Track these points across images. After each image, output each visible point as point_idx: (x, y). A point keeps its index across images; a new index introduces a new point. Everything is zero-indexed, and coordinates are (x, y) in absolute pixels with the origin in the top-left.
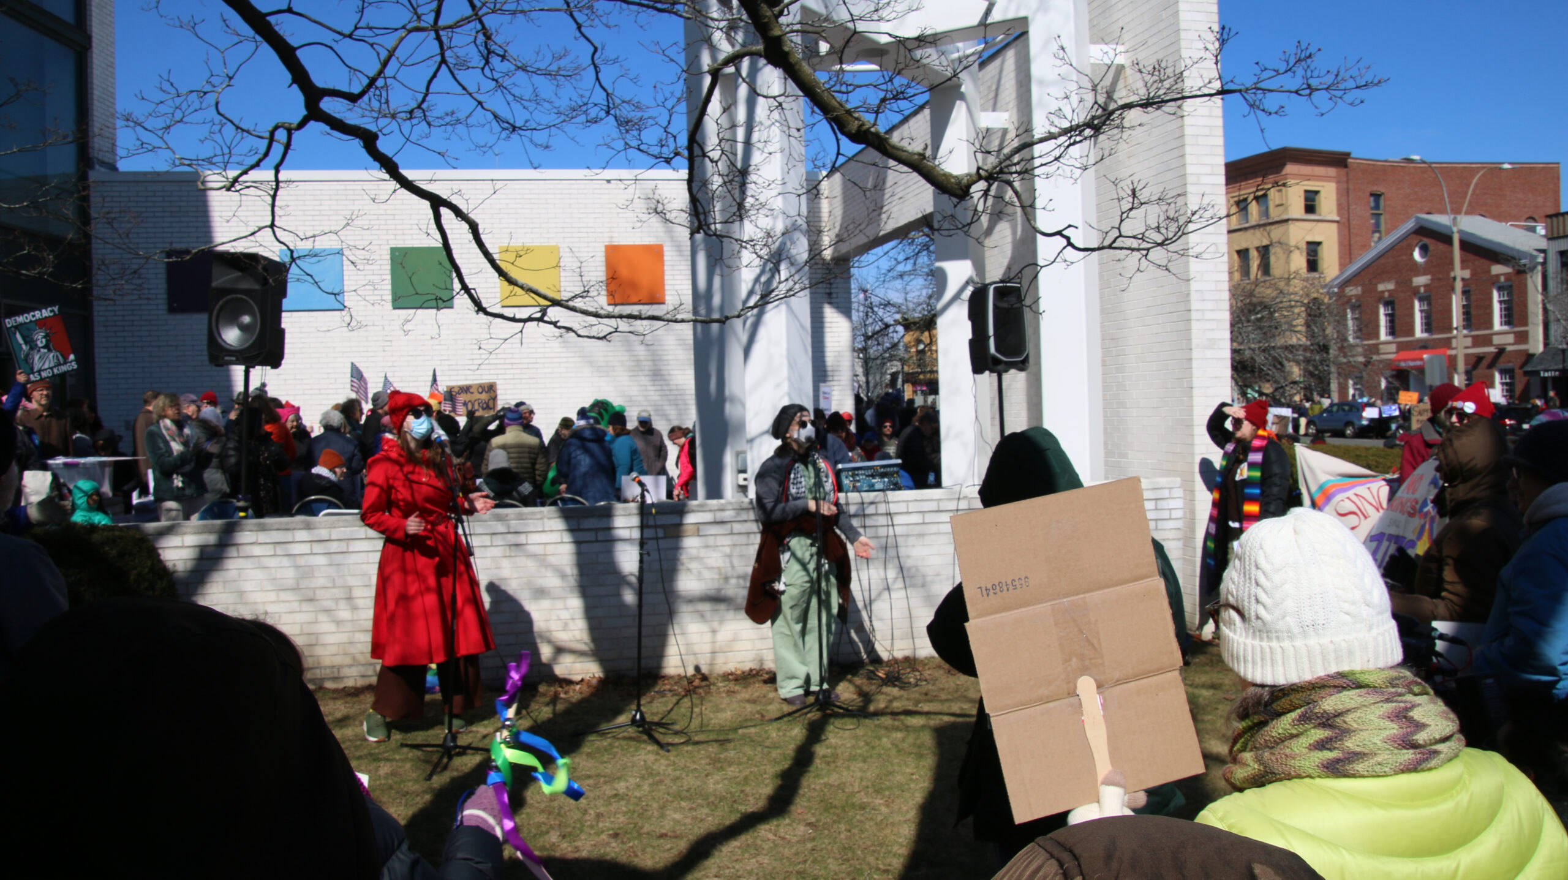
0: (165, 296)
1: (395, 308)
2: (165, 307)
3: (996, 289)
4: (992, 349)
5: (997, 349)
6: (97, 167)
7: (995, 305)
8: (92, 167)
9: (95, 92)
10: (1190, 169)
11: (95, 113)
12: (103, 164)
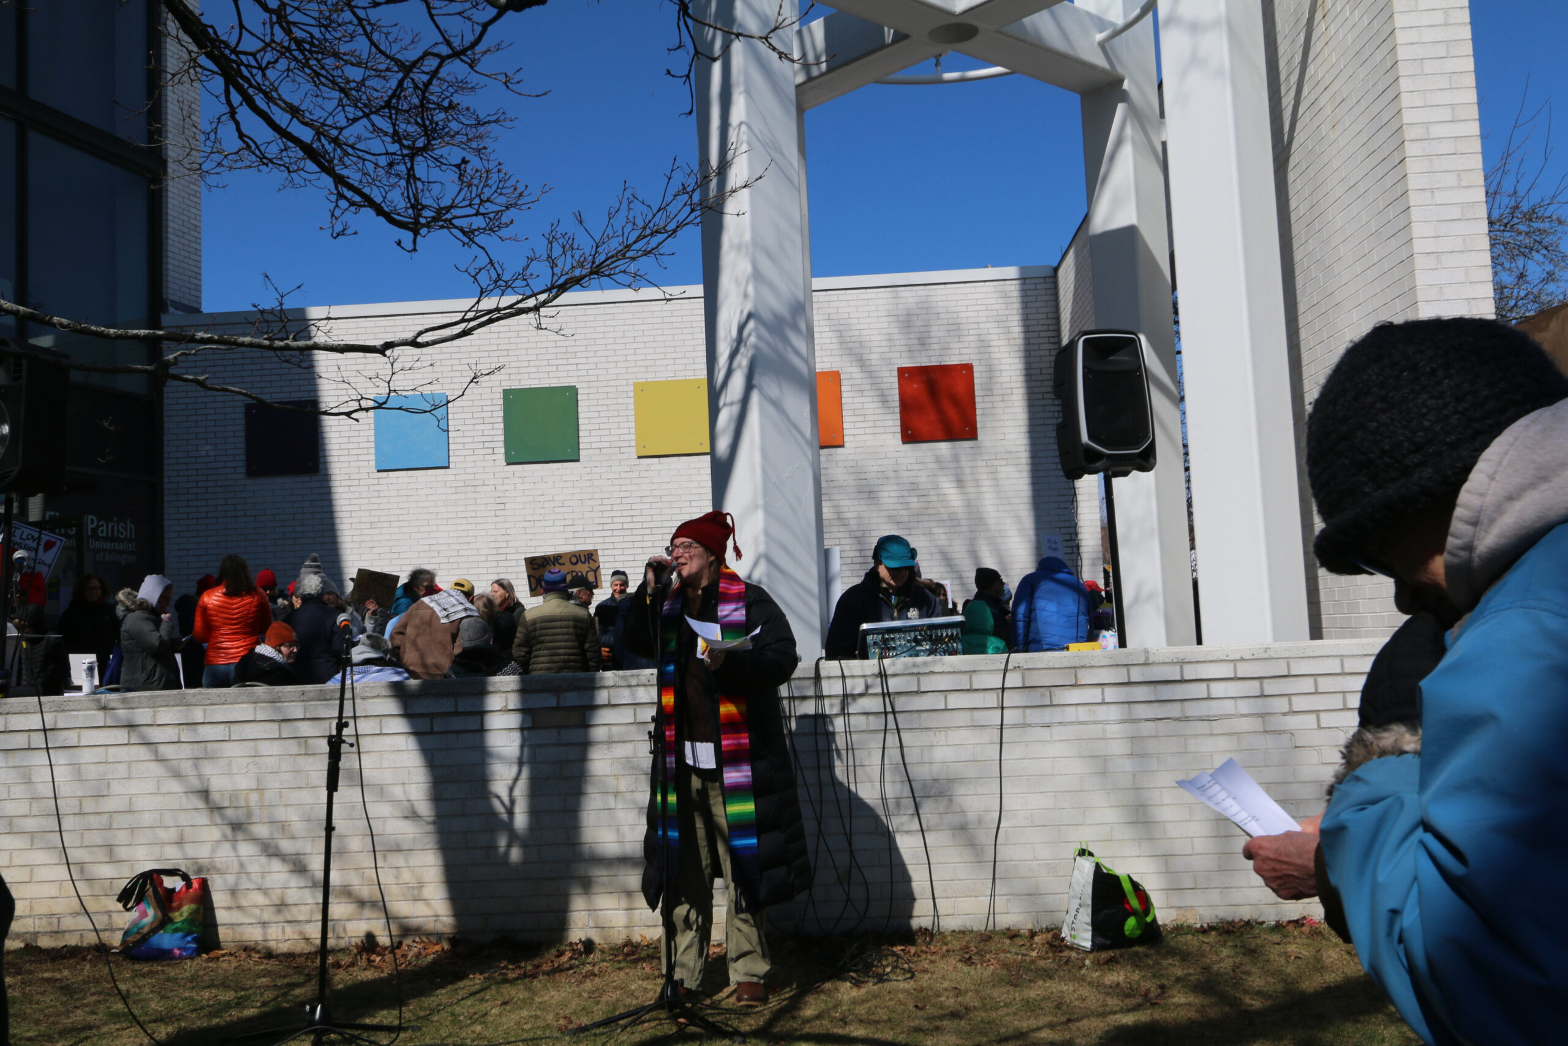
0: (244, 457)
1: (508, 464)
2: (244, 470)
3: (1085, 341)
4: (1085, 437)
5: (1091, 436)
6: (171, 309)
7: (1084, 367)
8: (166, 311)
9: (170, 224)
10: (1407, 117)
11: (170, 248)
12: (179, 306)
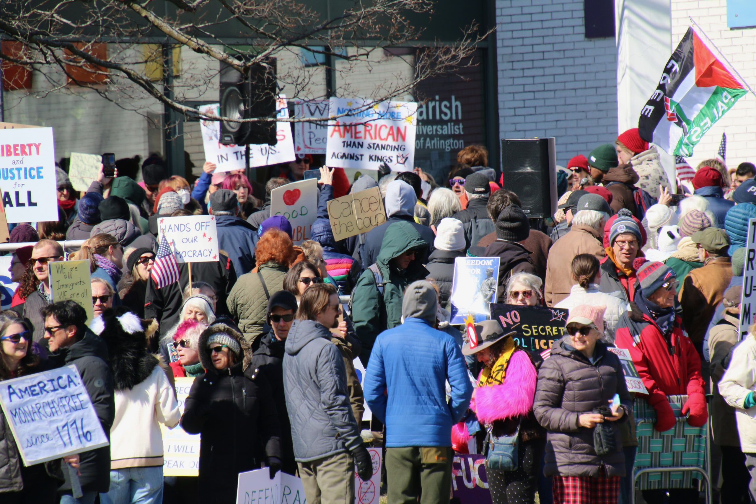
2: (582, 30)
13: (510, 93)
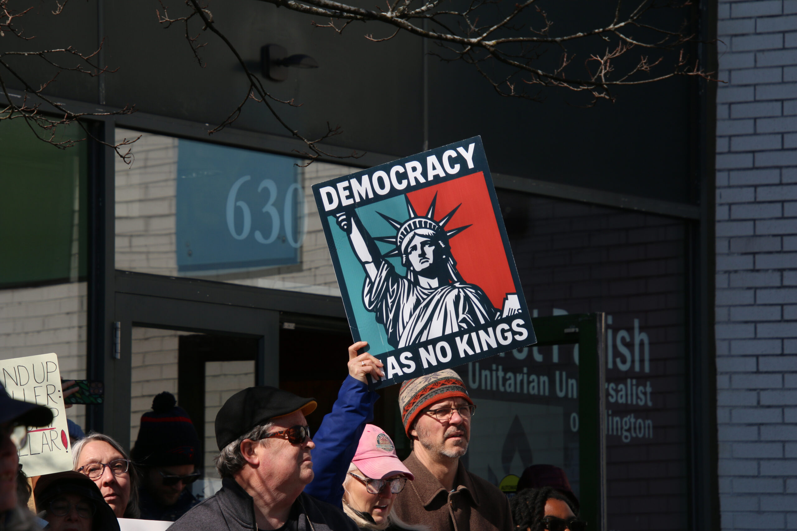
13: (746, 322)
